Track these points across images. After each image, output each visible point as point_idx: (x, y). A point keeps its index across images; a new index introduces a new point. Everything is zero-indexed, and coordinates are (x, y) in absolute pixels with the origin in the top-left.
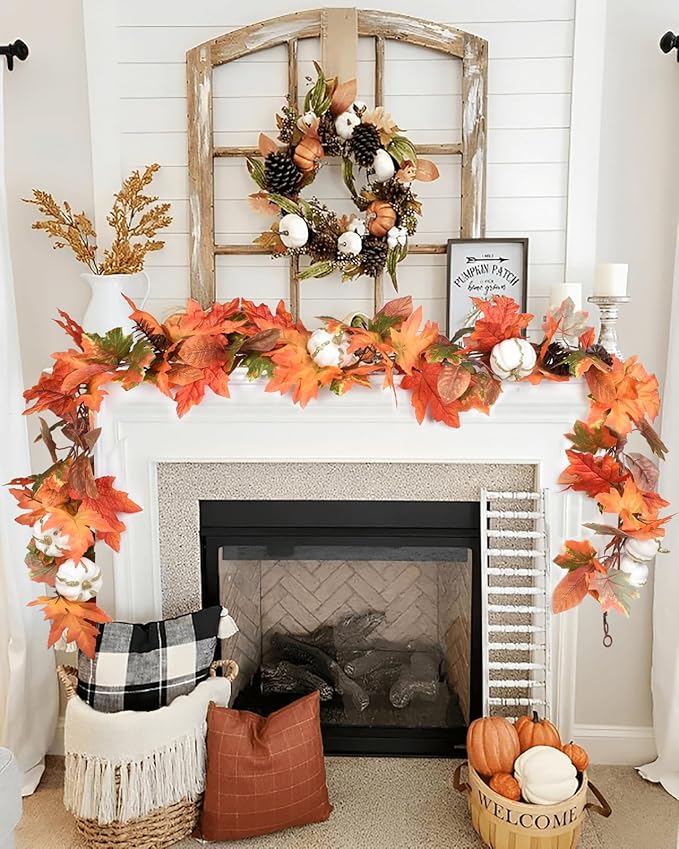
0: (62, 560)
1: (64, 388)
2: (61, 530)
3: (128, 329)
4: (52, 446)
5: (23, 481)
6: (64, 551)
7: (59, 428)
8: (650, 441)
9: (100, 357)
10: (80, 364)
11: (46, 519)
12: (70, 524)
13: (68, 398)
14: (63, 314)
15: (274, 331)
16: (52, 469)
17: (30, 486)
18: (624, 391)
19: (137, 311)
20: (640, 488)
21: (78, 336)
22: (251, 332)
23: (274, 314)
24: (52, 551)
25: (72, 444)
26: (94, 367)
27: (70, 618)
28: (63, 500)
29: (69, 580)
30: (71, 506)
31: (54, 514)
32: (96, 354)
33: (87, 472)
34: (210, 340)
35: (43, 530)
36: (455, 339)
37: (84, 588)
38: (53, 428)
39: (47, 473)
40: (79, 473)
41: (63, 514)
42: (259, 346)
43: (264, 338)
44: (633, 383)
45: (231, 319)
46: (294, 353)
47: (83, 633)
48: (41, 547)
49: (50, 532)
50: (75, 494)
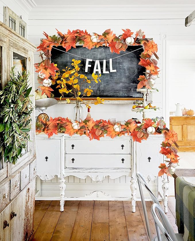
0: (44, 79)
1: (45, 46)
2: (44, 73)
3: (57, 35)
4: (42, 57)
5: (37, 64)
6: (44, 77)
7: (43, 54)
8: (156, 56)
9: (51, 40)
10: (47, 42)
11: (41, 71)
12: (46, 72)
13: (45, 48)
14: (44, 32)
15: (84, 36)
16: (42, 62)
17: (38, 65)
18: (151, 47)
19: (58, 32)
20: (154, 65)
21: (47, 36)
22: (80, 36)
23: (84, 32)
24: (42, 77)
25: (46, 57)
26: (50, 42)
27: (46, 90)
28: (44, 68)
29: (45, 83)
30: (46, 69)
31: (43, 70)
32: (50, 40)
33: (49, 62)
34: (72, 37)
35: (40, 73)
36: (119, 37)
37: (48, 84)
38: (42, 54)
39: (41, 63)
40: (47, 63)
41: (44, 70)
42: (82, 38)
43: (82, 37)
44: (153, 45)
45: (76, 33)
46: (88, 40)
47: (48, 93)
48: (40, 77)
49: (42, 74)
50: (47, 67)
